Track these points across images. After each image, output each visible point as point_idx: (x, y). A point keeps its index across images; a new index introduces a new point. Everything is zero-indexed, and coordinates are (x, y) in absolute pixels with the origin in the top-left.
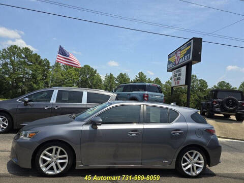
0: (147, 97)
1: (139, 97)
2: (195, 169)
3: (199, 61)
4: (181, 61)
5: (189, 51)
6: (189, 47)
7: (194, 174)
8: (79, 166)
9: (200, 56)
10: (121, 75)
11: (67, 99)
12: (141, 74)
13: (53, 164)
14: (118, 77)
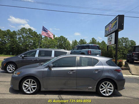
0: (90, 52)
1: (86, 53)
2: (108, 92)
3: (123, 29)
4: (112, 30)
5: (116, 24)
6: (116, 21)
7: (107, 95)
8: (43, 89)
9: (123, 26)
10: (81, 40)
11: (44, 55)
12: (93, 39)
13: (30, 88)
14: (80, 41)
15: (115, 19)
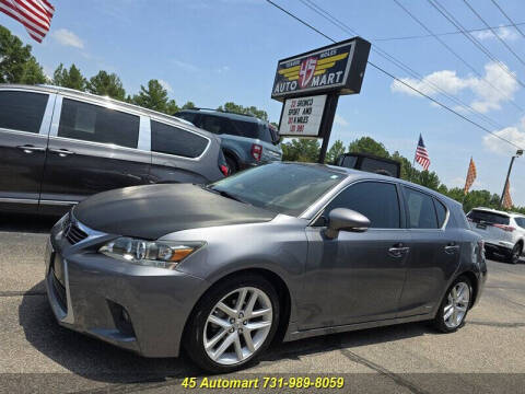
0: (260, 153)
3: (357, 91)
4: (315, 82)
5: (340, 65)
6: (343, 56)
9: (360, 81)
10: (103, 75)
12: (154, 85)
14: (94, 80)
15: (342, 47)
